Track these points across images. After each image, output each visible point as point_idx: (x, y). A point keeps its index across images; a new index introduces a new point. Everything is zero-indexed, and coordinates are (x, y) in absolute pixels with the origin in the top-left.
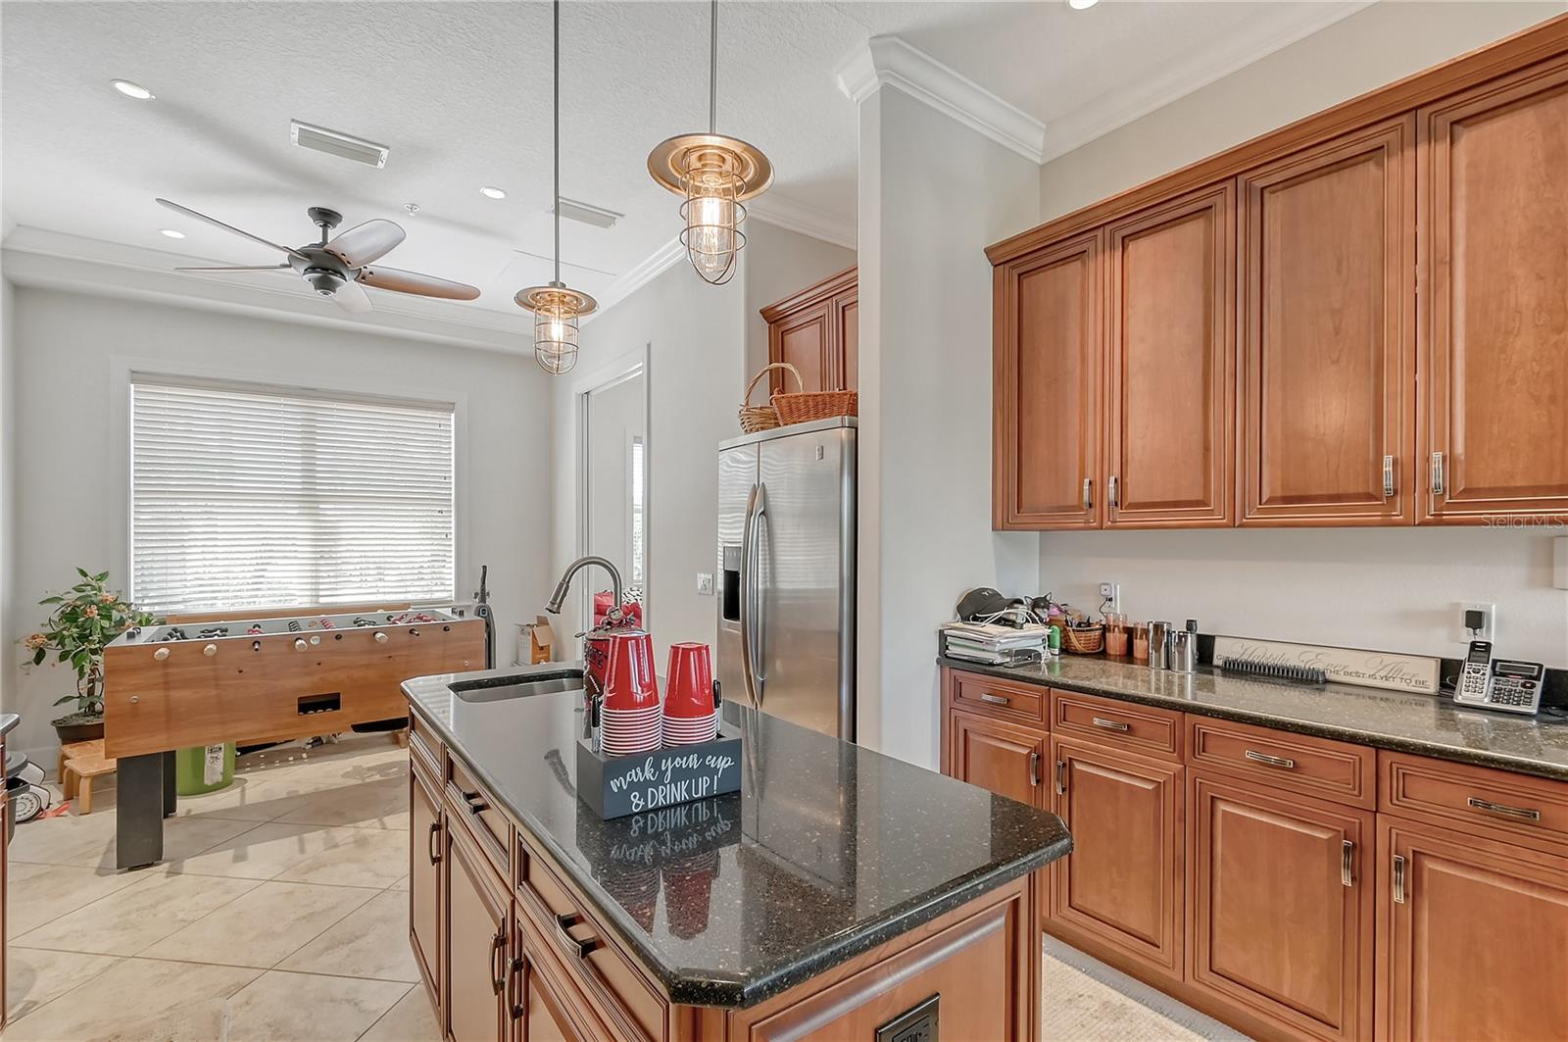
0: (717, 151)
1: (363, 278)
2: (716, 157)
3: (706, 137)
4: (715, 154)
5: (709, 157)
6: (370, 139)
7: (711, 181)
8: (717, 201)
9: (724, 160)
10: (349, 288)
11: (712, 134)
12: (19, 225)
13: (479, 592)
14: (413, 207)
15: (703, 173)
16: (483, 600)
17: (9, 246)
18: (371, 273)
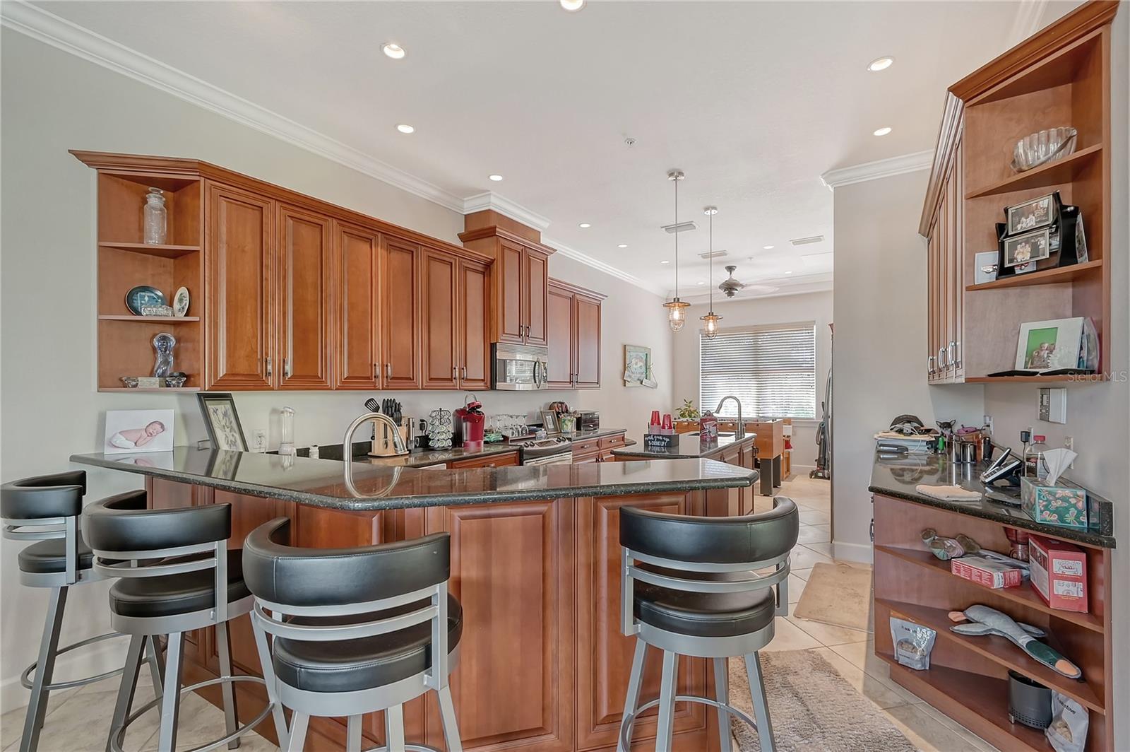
14: (751, 258)
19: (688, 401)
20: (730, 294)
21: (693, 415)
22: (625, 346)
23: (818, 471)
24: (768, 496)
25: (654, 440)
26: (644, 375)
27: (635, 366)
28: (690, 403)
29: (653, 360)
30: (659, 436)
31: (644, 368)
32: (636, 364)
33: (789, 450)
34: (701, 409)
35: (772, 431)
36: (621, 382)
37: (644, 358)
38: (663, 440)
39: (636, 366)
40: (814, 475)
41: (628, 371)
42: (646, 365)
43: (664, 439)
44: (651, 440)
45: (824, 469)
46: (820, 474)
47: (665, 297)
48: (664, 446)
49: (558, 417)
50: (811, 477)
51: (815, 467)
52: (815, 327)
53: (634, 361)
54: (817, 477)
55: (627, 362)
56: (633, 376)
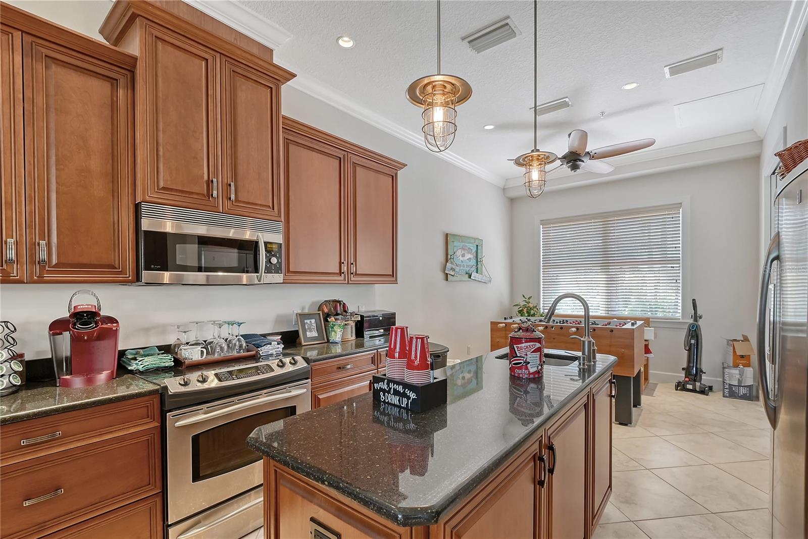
0: (441, 83)
1: (593, 157)
2: (442, 86)
3: (435, 77)
4: (441, 84)
5: (438, 86)
6: (558, 98)
7: (439, 99)
8: (442, 108)
9: (445, 87)
10: (587, 164)
11: (439, 74)
12: (507, 179)
13: (693, 314)
14: (603, 113)
15: (434, 95)
16: (696, 320)
17: (505, 187)
18: (595, 153)
19: (527, 297)
20: (575, 167)
21: (532, 312)
22: (447, 234)
23: (687, 383)
24: (626, 425)
25: (389, 392)
26: (474, 269)
27: (461, 259)
28: (529, 299)
29: (485, 252)
30: (398, 383)
31: (473, 262)
32: (463, 256)
33: (647, 355)
34: (542, 305)
35: (633, 339)
36: (442, 276)
37: (474, 250)
38: (404, 395)
39: (464, 258)
40: (681, 387)
41: (452, 263)
42: (477, 257)
43: (408, 392)
44: (384, 391)
45: (695, 381)
46: (690, 387)
47: (502, 188)
48: (406, 408)
49: (326, 320)
50: (677, 390)
51: (682, 376)
52: (681, 210)
53: (459, 253)
54: (684, 389)
55: (450, 252)
56: (457, 269)
